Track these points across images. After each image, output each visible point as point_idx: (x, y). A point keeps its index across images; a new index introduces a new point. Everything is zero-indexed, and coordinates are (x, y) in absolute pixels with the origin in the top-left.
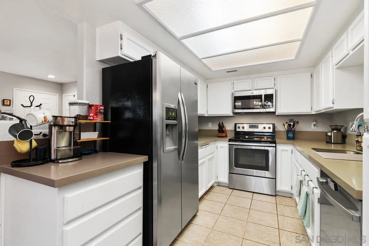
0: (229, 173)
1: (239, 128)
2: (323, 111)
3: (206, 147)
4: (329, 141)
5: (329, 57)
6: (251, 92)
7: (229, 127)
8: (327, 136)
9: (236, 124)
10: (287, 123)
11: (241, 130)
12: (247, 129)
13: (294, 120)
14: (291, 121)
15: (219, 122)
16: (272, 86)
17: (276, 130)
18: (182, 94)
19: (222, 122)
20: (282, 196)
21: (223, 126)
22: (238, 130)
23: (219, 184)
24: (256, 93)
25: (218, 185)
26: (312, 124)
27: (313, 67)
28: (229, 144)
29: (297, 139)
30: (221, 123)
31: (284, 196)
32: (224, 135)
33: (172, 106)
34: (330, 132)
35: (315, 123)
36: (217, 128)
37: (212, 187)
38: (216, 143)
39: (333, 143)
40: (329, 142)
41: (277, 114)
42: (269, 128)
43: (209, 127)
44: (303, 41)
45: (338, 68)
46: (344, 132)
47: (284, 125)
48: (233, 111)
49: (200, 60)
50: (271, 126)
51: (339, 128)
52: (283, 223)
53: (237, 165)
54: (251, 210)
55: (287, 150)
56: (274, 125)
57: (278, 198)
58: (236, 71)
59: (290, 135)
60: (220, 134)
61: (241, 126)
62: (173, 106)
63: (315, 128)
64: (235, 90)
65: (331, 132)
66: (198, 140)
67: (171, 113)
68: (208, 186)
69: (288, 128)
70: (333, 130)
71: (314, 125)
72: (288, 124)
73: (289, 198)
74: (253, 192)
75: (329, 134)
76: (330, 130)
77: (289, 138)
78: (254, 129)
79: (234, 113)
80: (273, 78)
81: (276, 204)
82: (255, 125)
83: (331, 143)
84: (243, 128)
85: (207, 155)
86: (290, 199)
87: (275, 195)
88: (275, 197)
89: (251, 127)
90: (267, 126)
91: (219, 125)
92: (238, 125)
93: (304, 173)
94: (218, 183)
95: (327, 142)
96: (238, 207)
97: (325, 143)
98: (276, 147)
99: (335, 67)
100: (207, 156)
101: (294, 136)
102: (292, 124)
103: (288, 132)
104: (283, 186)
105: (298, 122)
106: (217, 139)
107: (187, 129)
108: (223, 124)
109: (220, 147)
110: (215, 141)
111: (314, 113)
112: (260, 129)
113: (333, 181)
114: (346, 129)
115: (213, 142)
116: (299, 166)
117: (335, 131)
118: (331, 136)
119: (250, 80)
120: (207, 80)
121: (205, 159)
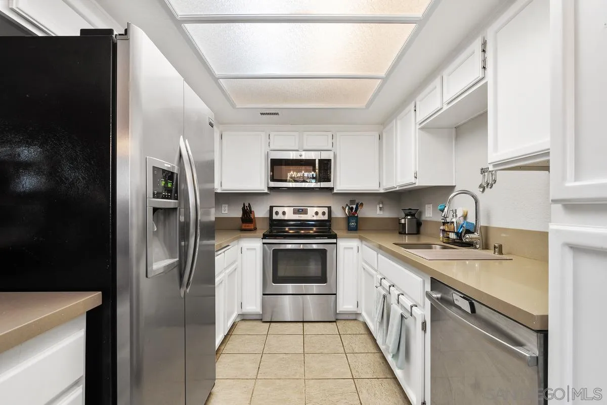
0: (264, 294)
1: (277, 213)
2: (397, 189)
3: (224, 252)
4: (402, 231)
5: (410, 111)
6: (299, 153)
7: (260, 212)
8: (400, 223)
9: (271, 208)
10: (347, 205)
11: (280, 217)
12: (290, 215)
13: (357, 201)
14: (352, 202)
15: (244, 204)
16: (330, 147)
17: (333, 216)
18: (187, 140)
19: (249, 204)
20: (344, 320)
21: (251, 212)
22: (275, 217)
23: (244, 318)
24: (305, 156)
25: (243, 320)
26: (378, 206)
27: (382, 124)
28: (264, 243)
29: (362, 230)
30: (247, 205)
31: (347, 320)
32: (251, 226)
33: (167, 166)
34: (403, 218)
35: (381, 206)
36: (239, 214)
37: (234, 325)
38: (240, 242)
39: (407, 234)
40: (402, 233)
41: (335, 191)
42: (324, 213)
43: (223, 212)
44: (385, 80)
45: (422, 129)
46: (418, 218)
47: (344, 209)
48: (268, 184)
49: (216, 79)
50: (326, 210)
51: (413, 212)
52: (357, 367)
53: (277, 279)
54: (305, 355)
55: (351, 247)
56: (329, 208)
57: (340, 324)
58: (277, 114)
59: (353, 224)
60: (245, 226)
61: (280, 210)
62: (169, 166)
63: (381, 213)
64: (272, 147)
65: (405, 218)
66: (214, 239)
67: (163, 182)
68: (228, 326)
69: (349, 213)
70: (407, 215)
71: (381, 209)
72: (349, 207)
73: (353, 321)
74: (303, 322)
75: (403, 221)
76: (403, 215)
77: (350, 229)
78: (300, 215)
79: (270, 189)
80: (330, 134)
81: (339, 334)
82: (302, 209)
83: (405, 234)
84: (284, 213)
85: (225, 266)
86: (356, 322)
87: (334, 320)
88: (335, 323)
89: (296, 212)
90: (320, 210)
91: (244, 209)
92: (275, 209)
93: (386, 283)
94: (242, 315)
95: (400, 233)
96: (285, 356)
97: (397, 235)
98: (336, 243)
99: (418, 127)
100: (225, 269)
101: (357, 225)
102: (354, 206)
103: (348, 219)
104: (345, 305)
105: (362, 204)
106: (243, 234)
107: (199, 218)
108: (250, 208)
109: (247, 249)
110: (239, 238)
111: (382, 191)
112: (310, 215)
113: (465, 297)
114: (420, 214)
115: (235, 242)
116: (373, 272)
117: (409, 217)
118: (405, 224)
119: (296, 134)
120: (221, 124)
121: (224, 274)
